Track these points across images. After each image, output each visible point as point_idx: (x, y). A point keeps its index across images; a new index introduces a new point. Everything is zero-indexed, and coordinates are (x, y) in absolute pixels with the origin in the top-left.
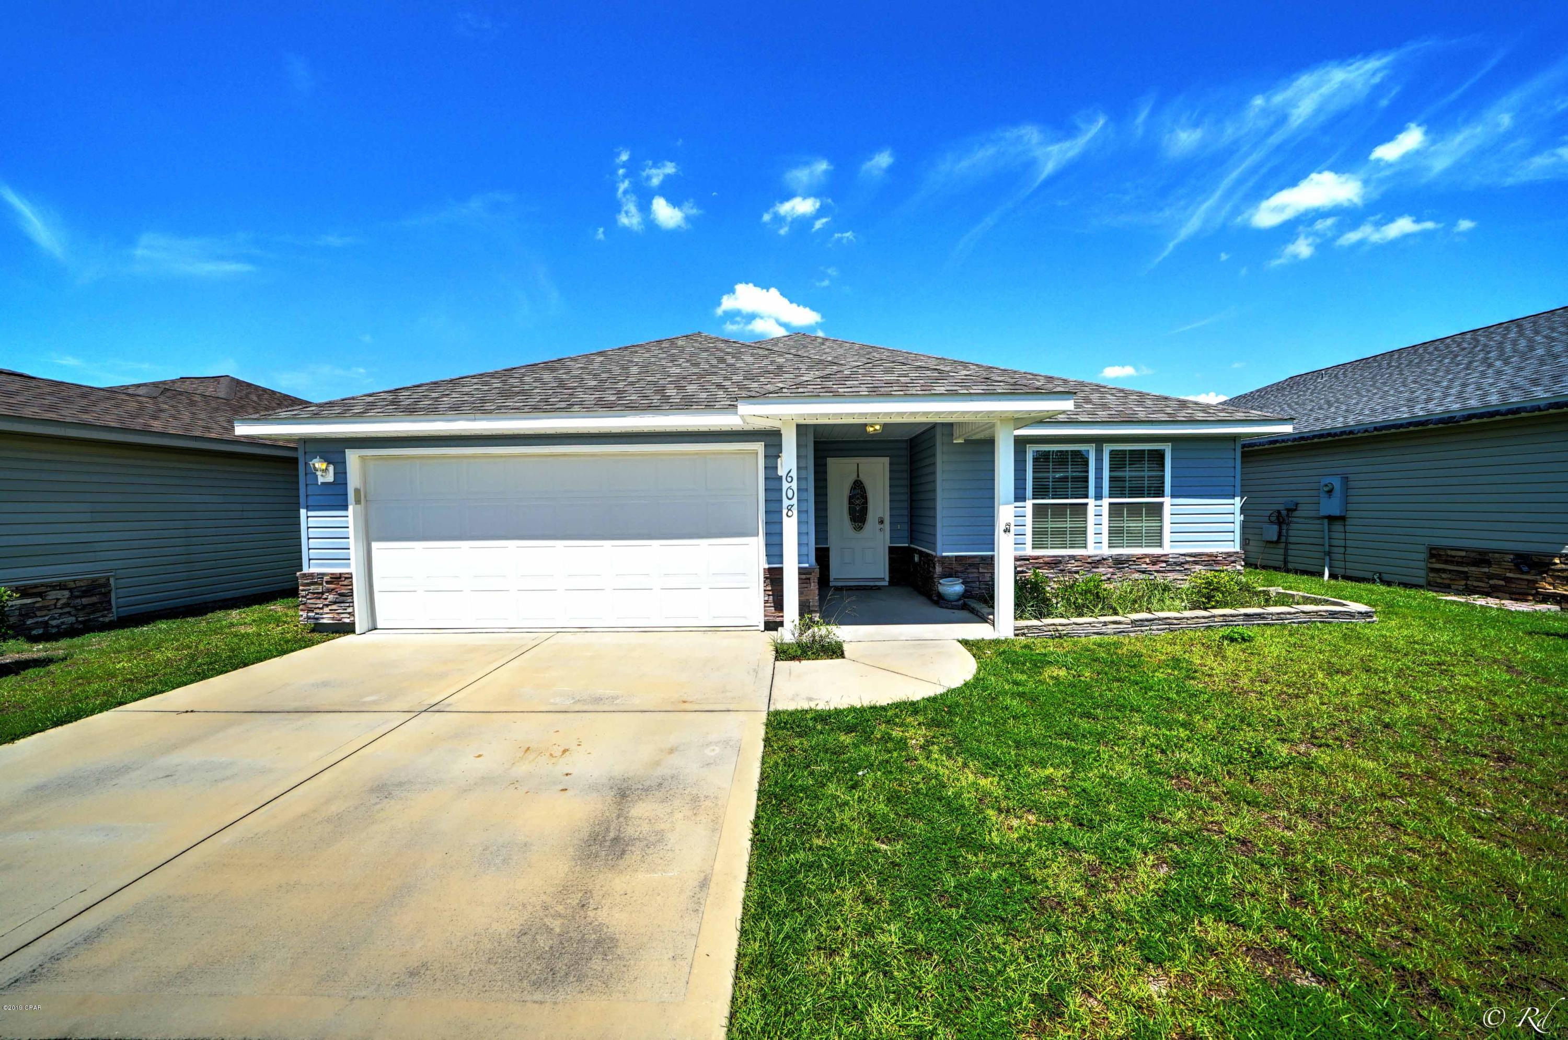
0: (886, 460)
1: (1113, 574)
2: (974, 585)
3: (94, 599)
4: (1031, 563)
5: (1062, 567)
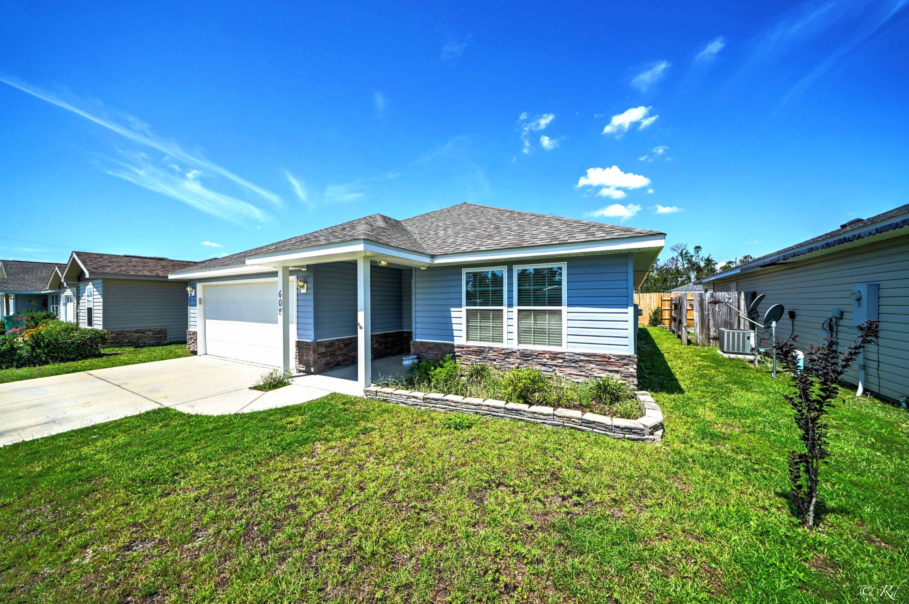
1: (520, 364)
3: (161, 335)
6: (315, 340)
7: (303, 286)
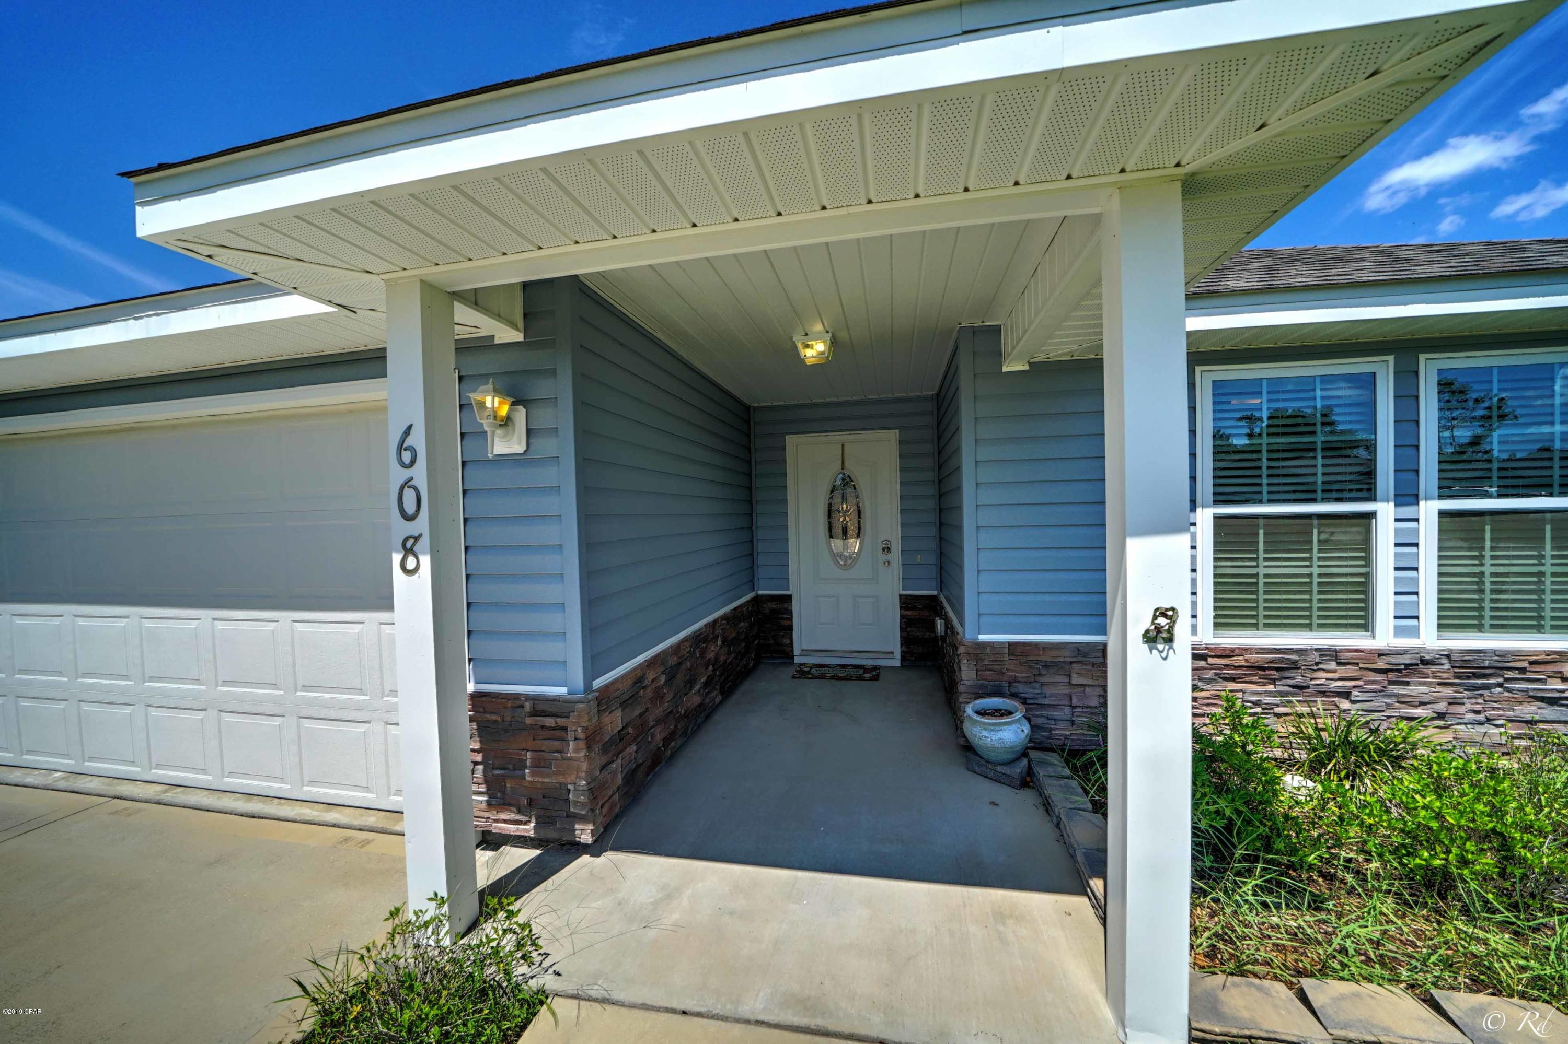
0: (893, 435)
1: (1453, 702)
2: (1056, 714)
4: (1212, 667)
5: (1299, 680)
6: (588, 688)
7: (506, 423)
